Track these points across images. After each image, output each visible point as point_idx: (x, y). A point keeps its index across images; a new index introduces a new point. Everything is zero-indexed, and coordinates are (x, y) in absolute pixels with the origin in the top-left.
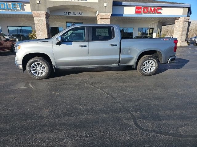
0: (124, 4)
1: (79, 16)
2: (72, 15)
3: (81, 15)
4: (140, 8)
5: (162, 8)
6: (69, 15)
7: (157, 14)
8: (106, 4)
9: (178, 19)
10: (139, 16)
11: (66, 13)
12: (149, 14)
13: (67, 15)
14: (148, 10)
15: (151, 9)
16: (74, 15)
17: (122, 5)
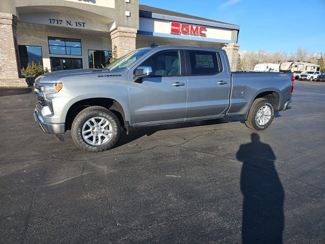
0: (154, 15)
1: (78, 27)
2: (64, 25)
3: (82, 27)
4: (178, 26)
5: (207, 29)
6: (59, 25)
7: (200, 36)
8: (129, 12)
9: (226, 46)
10: (176, 37)
11: (52, 22)
12: (190, 35)
13: (55, 24)
14: (188, 29)
15: (192, 28)
16: (69, 26)
17: (151, 18)
